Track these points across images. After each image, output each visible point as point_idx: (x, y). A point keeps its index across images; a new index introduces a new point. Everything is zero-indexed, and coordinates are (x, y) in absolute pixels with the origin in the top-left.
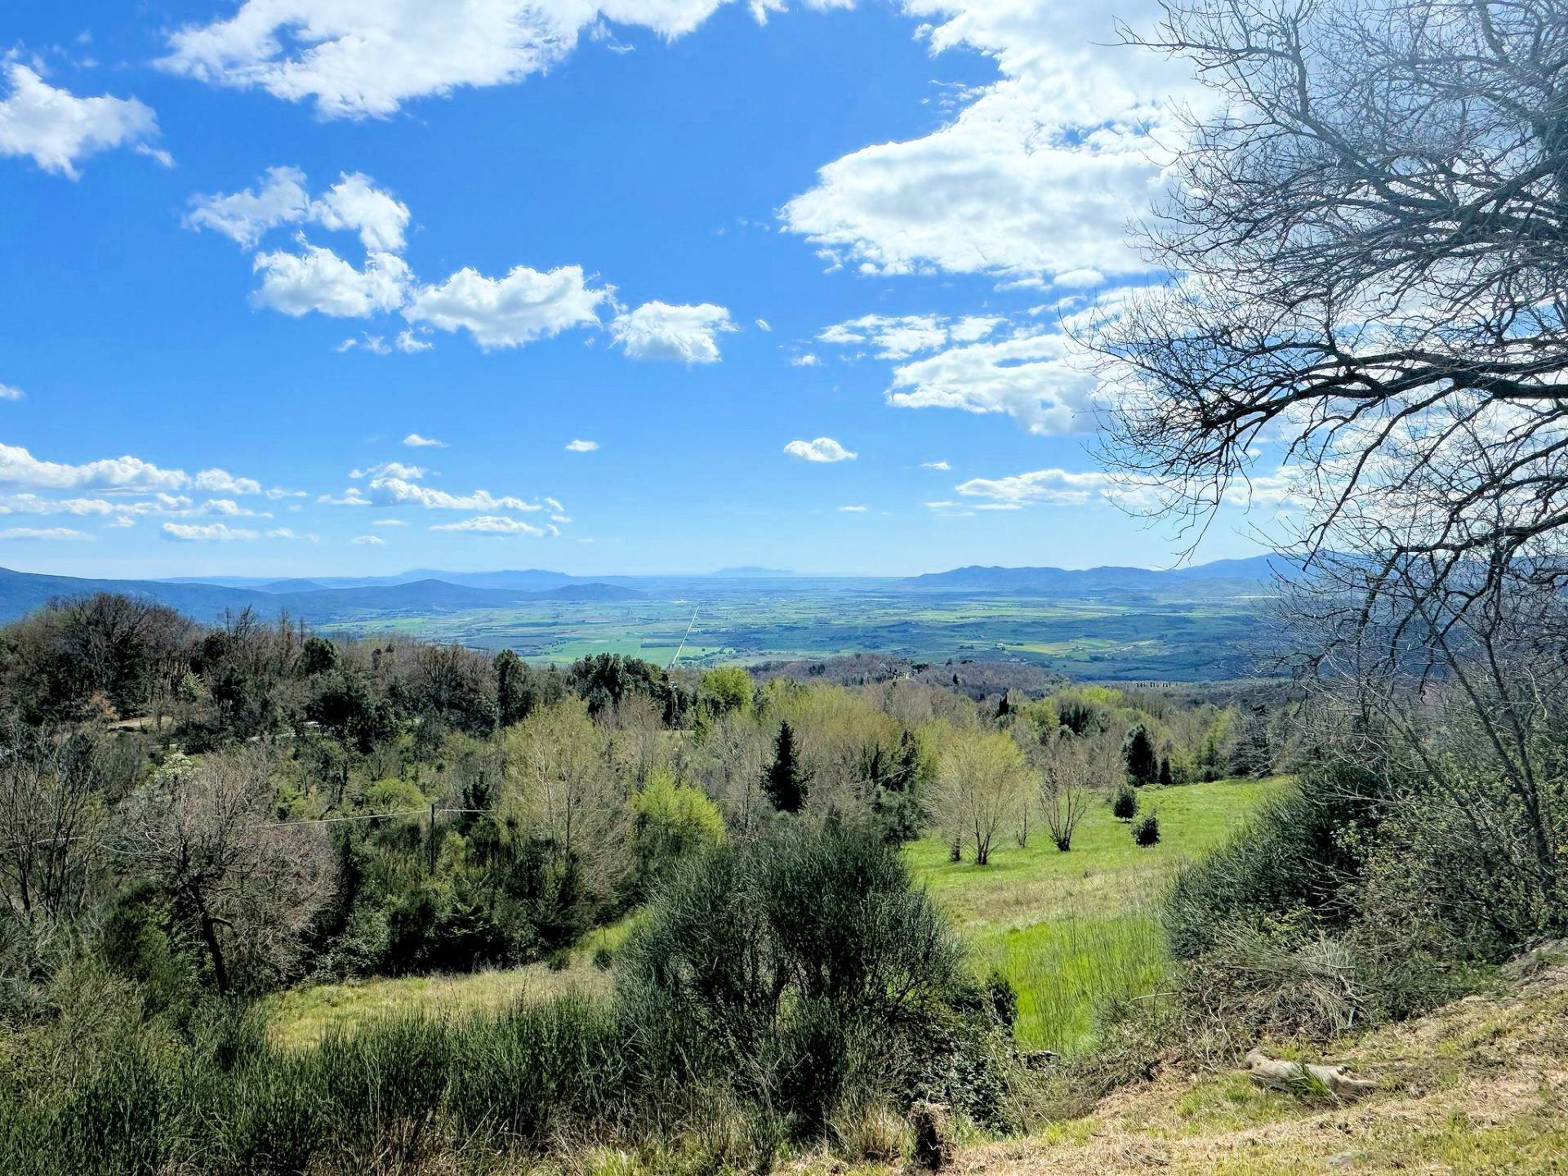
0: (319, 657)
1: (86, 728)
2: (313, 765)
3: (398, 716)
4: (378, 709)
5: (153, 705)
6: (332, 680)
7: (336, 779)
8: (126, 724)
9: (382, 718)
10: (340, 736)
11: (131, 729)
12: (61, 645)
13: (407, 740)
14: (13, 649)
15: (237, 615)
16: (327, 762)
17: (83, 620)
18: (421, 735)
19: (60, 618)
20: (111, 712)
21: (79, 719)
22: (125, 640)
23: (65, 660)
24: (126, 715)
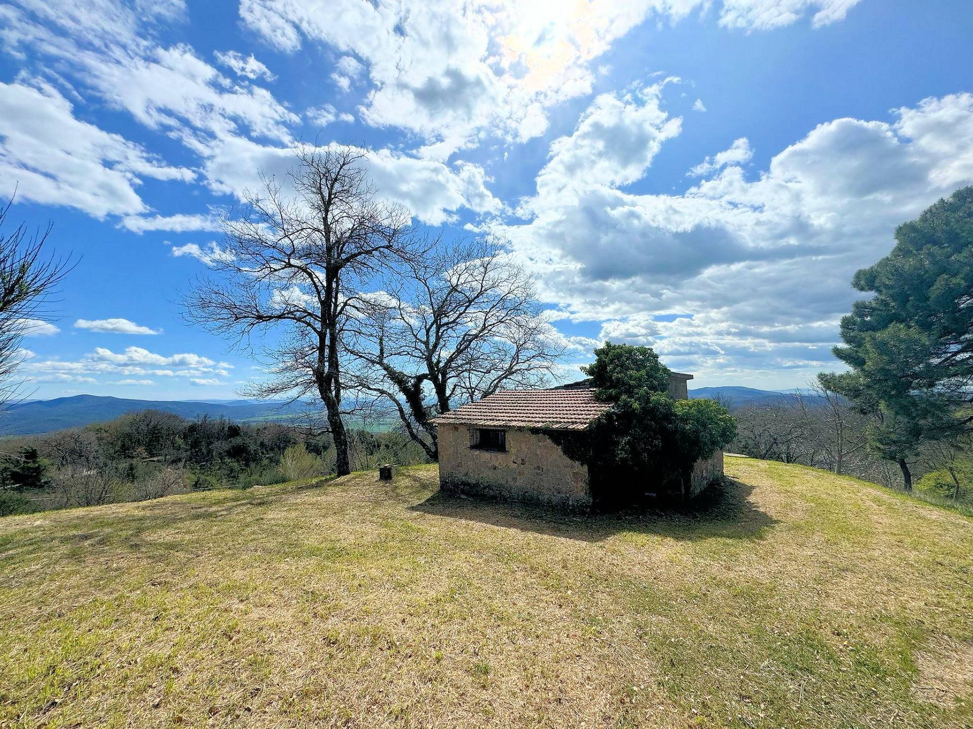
0: (234, 431)
1: (134, 461)
2: (226, 472)
3: (263, 453)
4: (255, 451)
5: (165, 451)
6: (238, 441)
7: (234, 477)
8: (152, 459)
9: (256, 454)
10: (238, 461)
11: (154, 461)
12: (127, 429)
13: (265, 462)
14: (106, 432)
15: (202, 417)
16: (232, 470)
17: (138, 420)
18: (271, 460)
19: (130, 418)
20: (145, 455)
21: (133, 457)
22: (155, 427)
23: (129, 436)
24: (152, 455)
